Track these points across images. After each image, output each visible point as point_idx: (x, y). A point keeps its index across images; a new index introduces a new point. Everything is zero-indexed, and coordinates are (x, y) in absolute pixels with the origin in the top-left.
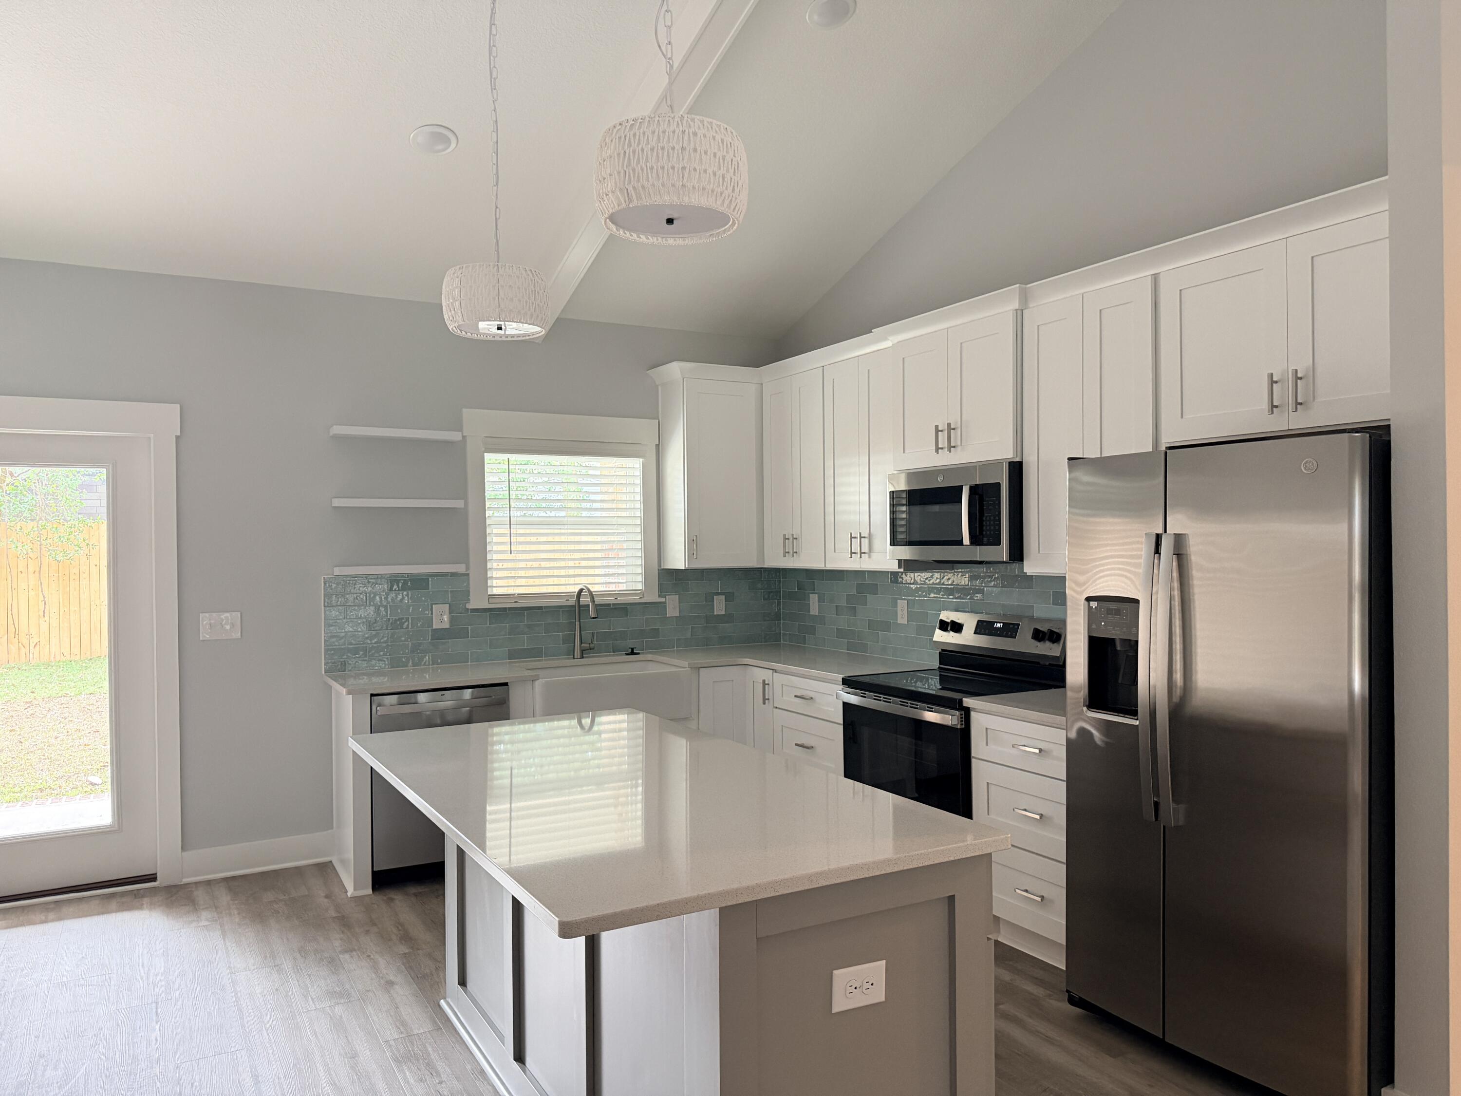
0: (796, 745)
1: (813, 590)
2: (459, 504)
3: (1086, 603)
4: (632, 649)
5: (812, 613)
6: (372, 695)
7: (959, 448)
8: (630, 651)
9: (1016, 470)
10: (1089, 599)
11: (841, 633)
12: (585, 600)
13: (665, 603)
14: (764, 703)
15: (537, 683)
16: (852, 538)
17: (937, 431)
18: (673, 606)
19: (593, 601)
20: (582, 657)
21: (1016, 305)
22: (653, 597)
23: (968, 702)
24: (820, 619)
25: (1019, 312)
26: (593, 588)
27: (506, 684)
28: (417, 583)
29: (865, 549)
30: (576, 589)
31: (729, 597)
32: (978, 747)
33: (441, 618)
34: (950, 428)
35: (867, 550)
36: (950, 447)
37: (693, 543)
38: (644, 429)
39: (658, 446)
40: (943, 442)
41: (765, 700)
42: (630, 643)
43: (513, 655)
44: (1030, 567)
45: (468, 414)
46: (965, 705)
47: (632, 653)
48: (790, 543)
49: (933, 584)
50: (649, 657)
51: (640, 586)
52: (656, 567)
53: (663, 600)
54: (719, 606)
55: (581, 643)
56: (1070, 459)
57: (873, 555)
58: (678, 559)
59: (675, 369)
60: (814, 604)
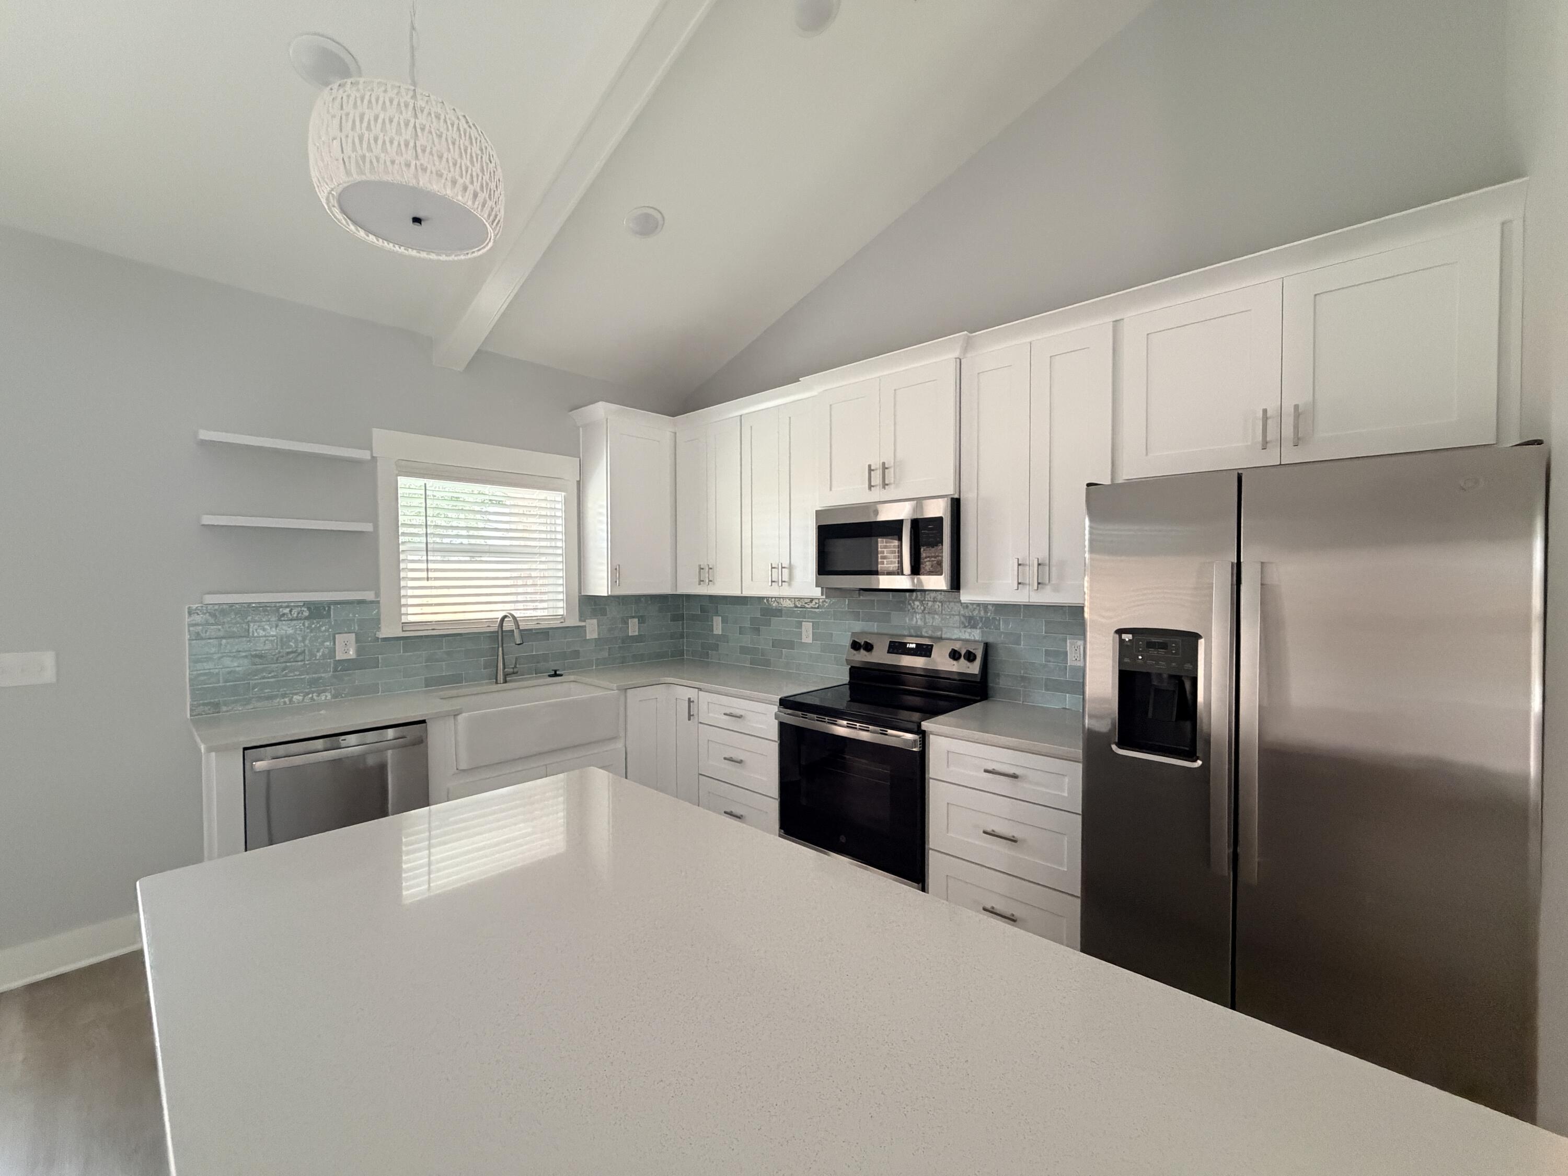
0: (725, 759)
1: (717, 614)
2: (368, 527)
3: (1117, 636)
4: (555, 671)
5: (715, 632)
6: (245, 749)
7: (892, 486)
8: (553, 673)
9: (956, 505)
10: (1120, 632)
11: (744, 650)
12: (508, 625)
13: (585, 626)
14: (689, 719)
15: (460, 717)
16: (772, 568)
17: (870, 470)
18: (592, 629)
19: (518, 626)
20: (505, 682)
21: (957, 354)
22: (574, 621)
23: (926, 725)
24: (724, 638)
25: (958, 360)
26: (517, 614)
27: (424, 722)
28: (317, 611)
29: (786, 578)
30: (500, 615)
31: (642, 620)
32: (936, 767)
33: (346, 647)
34: (884, 468)
35: (786, 580)
36: (885, 485)
37: (616, 573)
38: (566, 466)
39: (579, 482)
40: (877, 478)
41: (690, 716)
42: (553, 665)
43: (432, 683)
44: (966, 596)
45: (377, 433)
46: (923, 728)
47: (556, 675)
48: (705, 573)
50: (572, 678)
51: (561, 612)
52: (577, 594)
53: (583, 624)
54: (633, 628)
55: (504, 668)
56: (1089, 485)
57: (794, 583)
58: (600, 586)
59: (601, 410)
60: (718, 626)
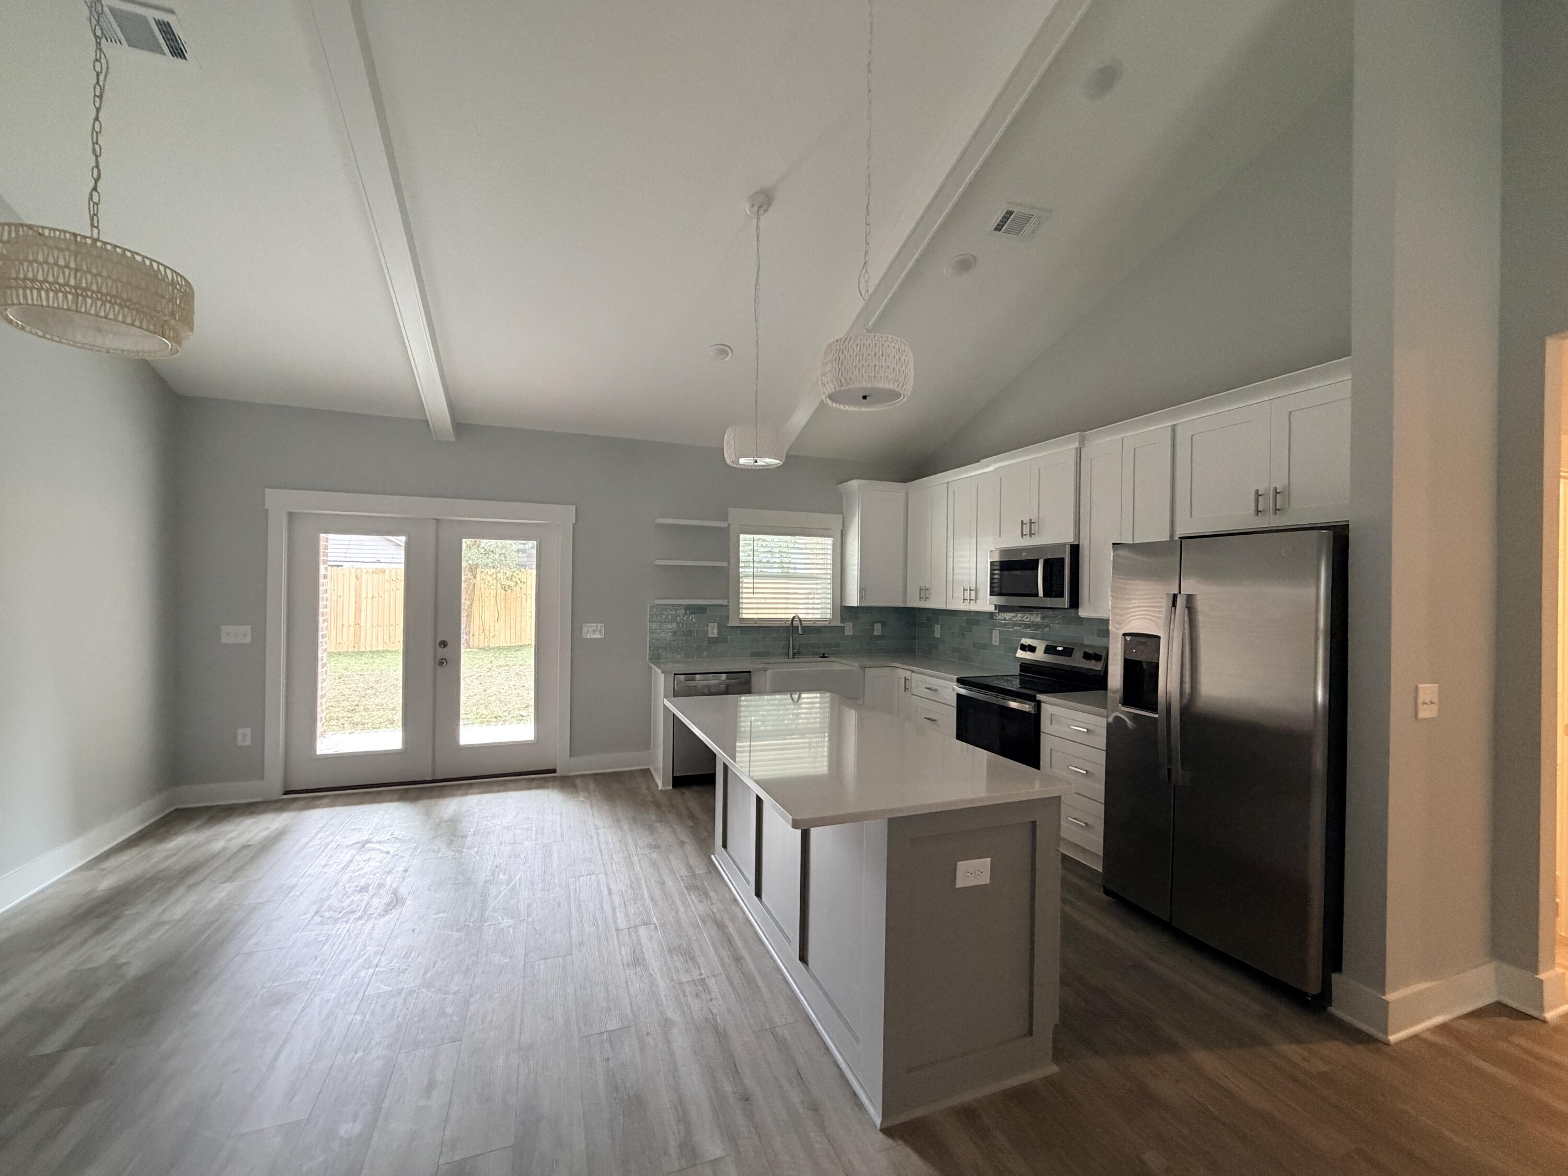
0: (926, 718)
1: (937, 622)
2: (724, 564)
3: (1123, 637)
4: (824, 654)
5: (936, 636)
6: (675, 674)
7: (1036, 535)
8: (822, 655)
9: (1075, 550)
10: (1125, 635)
11: (955, 650)
12: (796, 623)
13: (844, 627)
14: (905, 691)
15: (768, 672)
16: (964, 590)
17: (1022, 523)
18: (849, 630)
19: (801, 624)
20: (794, 658)
21: (1077, 445)
22: (838, 623)
23: (1040, 697)
24: (941, 640)
25: (1079, 450)
26: (801, 616)
27: (750, 672)
28: (701, 610)
29: (973, 597)
30: (791, 616)
31: (884, 625)
32: (1046, 726)
33: (713, 632)
34: (1031, 523)
35: (974, 598)
36: (1031, 534)
37: (863, 591)
38: (833, 520)
39: (842, 531)
40: (1026, 530)
41: (906, 689)
42: (822, 651)
43: (754, 655)
44: (1083, 613)
45: (731, 511)
46: (1037, 698)
47: (824, 657)
48: (924, 593)
49: (1017, 620)
50: (834, 659)
51: (829, 616)
52: (839, 605)
53: (843, 625)
54: (878, 630)
55: (793, 649)
56: (1114, 544)
57: (978, 601)
58: (853, 600)
59: (855, 484)
60: (938, 631)
